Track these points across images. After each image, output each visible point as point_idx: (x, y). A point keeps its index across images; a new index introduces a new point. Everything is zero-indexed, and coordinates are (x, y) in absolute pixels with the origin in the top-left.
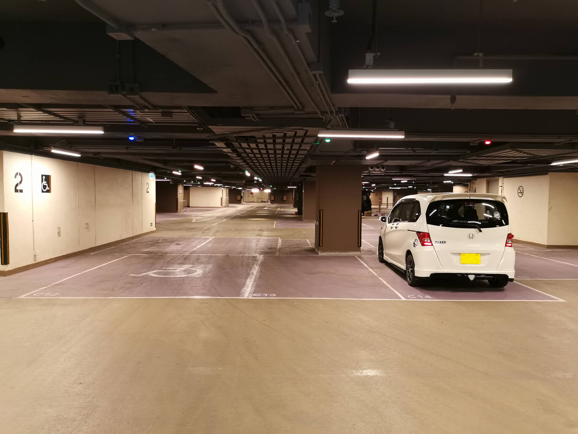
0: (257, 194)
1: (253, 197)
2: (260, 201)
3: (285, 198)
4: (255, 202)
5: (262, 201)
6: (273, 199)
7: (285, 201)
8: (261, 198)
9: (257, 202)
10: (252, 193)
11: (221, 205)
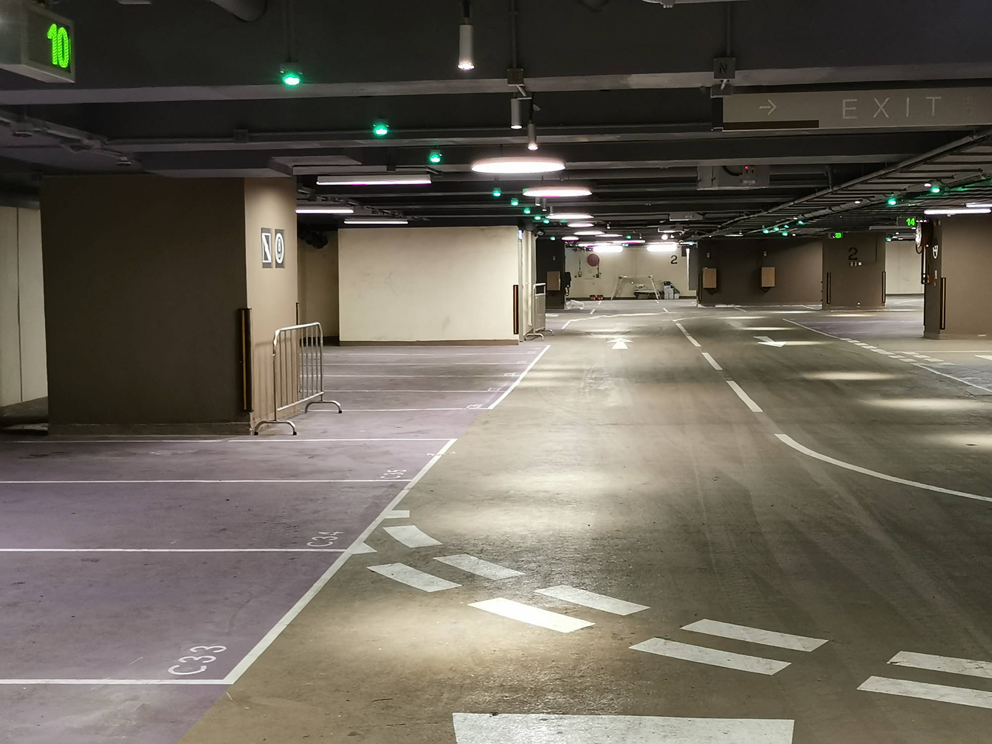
0: (615, 262)
1: (598, 276)
2: (627, 291)
3: (768, 277)
4: (609, 299)
5: (636, 294)
6: (710, 281)
7: (768, 288)
8: (635, 281)
9: (615, 298)
10: (593, 261)
11: (516, 331)
